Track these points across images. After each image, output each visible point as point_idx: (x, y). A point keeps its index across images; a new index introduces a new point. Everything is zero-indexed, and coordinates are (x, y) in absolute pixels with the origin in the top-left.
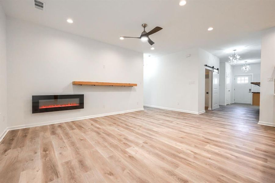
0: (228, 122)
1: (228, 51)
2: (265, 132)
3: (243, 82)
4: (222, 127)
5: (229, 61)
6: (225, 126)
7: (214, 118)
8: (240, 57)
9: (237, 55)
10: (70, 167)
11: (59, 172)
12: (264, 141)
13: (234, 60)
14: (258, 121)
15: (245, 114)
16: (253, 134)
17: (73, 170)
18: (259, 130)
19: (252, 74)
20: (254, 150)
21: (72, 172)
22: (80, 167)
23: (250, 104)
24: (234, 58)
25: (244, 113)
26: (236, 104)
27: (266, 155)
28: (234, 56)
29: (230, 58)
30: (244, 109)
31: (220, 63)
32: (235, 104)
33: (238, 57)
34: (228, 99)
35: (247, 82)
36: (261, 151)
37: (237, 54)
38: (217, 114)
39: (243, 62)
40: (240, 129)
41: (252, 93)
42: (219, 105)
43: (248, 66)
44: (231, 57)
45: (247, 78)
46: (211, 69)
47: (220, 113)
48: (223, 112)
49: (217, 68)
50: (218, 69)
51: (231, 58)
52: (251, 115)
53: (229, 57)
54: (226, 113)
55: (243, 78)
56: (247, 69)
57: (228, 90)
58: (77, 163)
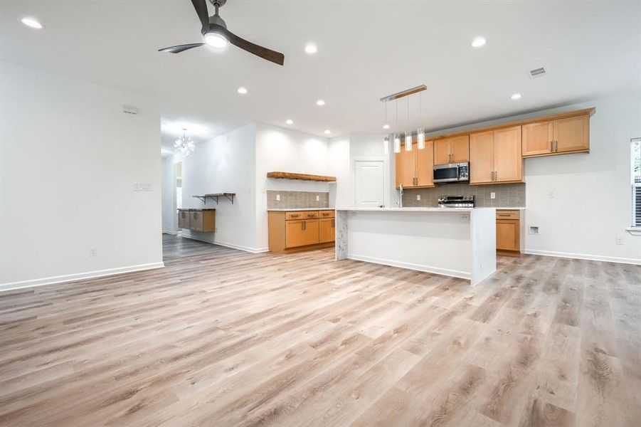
10: (497, 400)
11: (528, 409)
17: (497, 389)
21: (502, 387)
22: (481, 383)
58: (476, 393)
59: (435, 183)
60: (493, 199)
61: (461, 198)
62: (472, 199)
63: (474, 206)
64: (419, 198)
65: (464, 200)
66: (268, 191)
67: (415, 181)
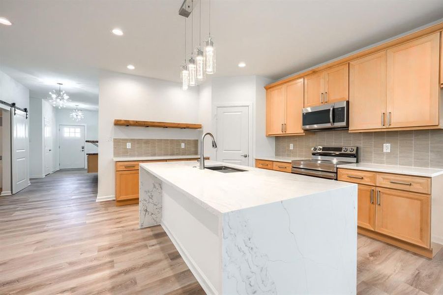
0: (51, 214)
1: (48, 81)
2: (106, 213)
3: (72, 135)
4: (39, 230)
5: (50, 101)
6: (44, 226)
7: (17, 215)
8: (68, 97)
9: (63, 94)
12: (107, 229)
13: (58, 100)
14: (97, 196)
15: (77, 189)
16: (93, 223)
18: (98, 213)
19: (85, 125)
20: (96, 254)
23: (83, 169)
24: (58, 96)
25: (76, 186)
26: (63, 171)
27: (111, 254)
28: (58, 93)
29: (50, 95)
30: (74, 178)
31: (30, 97)
32: (61, 171)
33: (66, 97)
34: (48, 164)
35: (78, 135)
36: (105, 250)
37: (64, 92)
38: (25, 201)
39: (73, 105)
40: (73, 222)
41: (87, 154)
42: (30, 179)
43: (80, 113)
44: (53, 93)
45: (78, 130)
46: (8, 108)
47: (32, 197)
48: (38, 195)
49: (23, 108)
50: (25, 110)
51: (54, 96)
52: (86, 187)
53: (50, 93)
54: (44, 193)
55: (72, 130)
56: (79, 117)
57: (49, 149)
59: (306, 130)
60: (388, 153)
61: (339, 149)
62: (354, 152)
63: (357, 162)
64: (291, 146)
65: (343, 152)
66: (114, 139)
67: (284, 127)
